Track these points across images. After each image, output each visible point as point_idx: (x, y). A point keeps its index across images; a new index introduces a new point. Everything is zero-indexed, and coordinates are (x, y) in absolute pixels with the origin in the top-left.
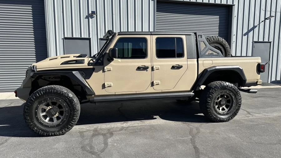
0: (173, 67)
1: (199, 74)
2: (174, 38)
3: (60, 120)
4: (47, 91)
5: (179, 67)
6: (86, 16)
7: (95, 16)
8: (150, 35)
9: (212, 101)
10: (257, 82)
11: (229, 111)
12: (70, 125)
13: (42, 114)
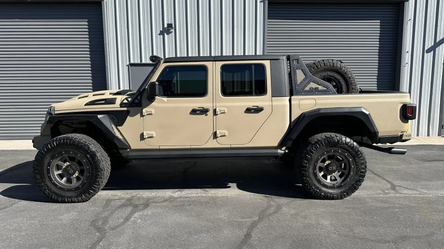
0: (248, 110)
1: (292, 120)
2: (251, 65)
3: (80, 182)
4: (61, 142)
5: (258, 110)
6: (161, 31)
8: (213, 61)
9: (310, 164)
10: (402, 136)
11: (343, 181)
12: (92, 190)
13: (56, 173)
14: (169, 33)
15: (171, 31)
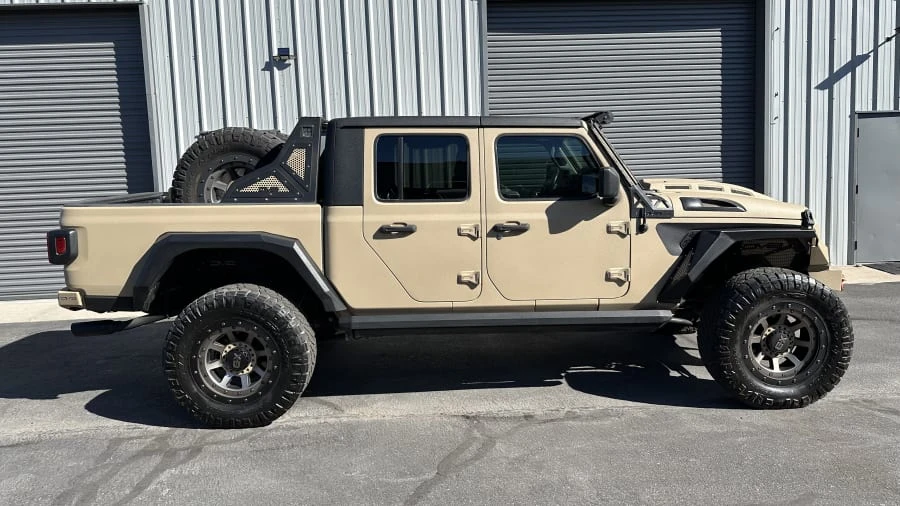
7: (292, 62)
14: (282, 66)
15: (287, 62)
